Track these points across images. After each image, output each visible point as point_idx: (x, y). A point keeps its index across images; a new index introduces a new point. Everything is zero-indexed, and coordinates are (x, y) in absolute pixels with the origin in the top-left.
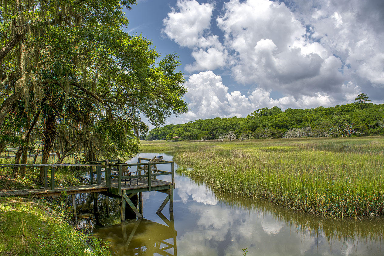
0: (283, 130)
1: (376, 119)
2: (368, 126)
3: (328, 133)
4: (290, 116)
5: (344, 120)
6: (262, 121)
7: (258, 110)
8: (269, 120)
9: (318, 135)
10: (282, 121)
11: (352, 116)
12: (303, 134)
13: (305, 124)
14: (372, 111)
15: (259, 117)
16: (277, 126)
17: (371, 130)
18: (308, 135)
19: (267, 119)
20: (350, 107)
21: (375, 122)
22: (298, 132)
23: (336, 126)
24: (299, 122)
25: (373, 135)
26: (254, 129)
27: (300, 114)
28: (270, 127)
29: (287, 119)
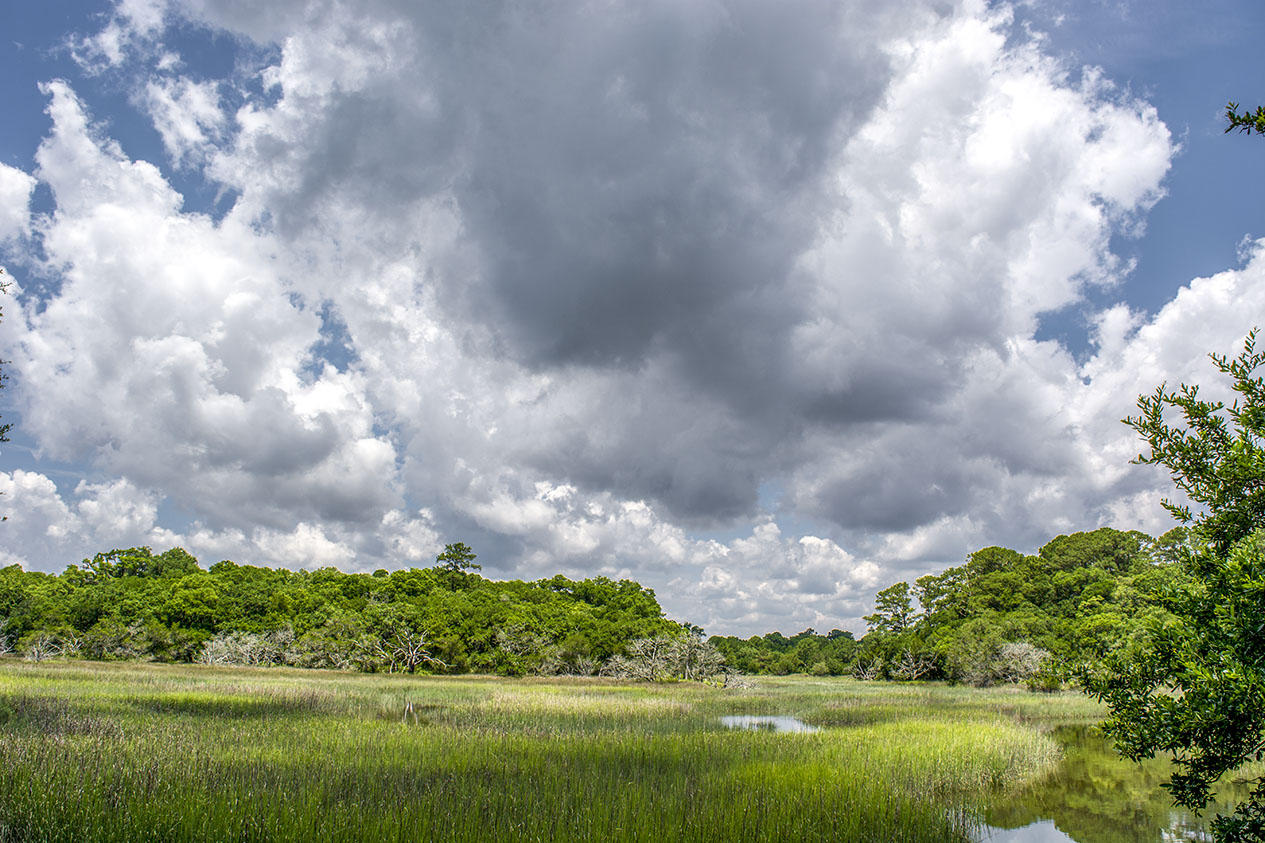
0: (193, 633)
1: (490, 624)
2: (466, 643)
3: (347, 657)
4: (226, 586)
5: (401, 619)
6: (121, 594)
7: (113, 553)
8: (148, 595)
9: (313, 660)
10: (195, 602)
11: (424, 608)
12: (263, 652)
13: (274, 619)
14: (481, 600)
15: (112, 579)
16: (176, 618)
17: (475, 657)
18: (279, 659)
19: (142, 591)
20: (419, 579)
21: (489, 632)
22: (248, 647)
23: (372, 636)
24: (256, 611)
25: (476, 673)
26: (86, 620)
27: (261, 583)
28: (149, 617)
29: (216, 597)
